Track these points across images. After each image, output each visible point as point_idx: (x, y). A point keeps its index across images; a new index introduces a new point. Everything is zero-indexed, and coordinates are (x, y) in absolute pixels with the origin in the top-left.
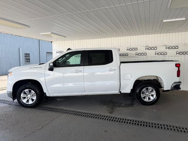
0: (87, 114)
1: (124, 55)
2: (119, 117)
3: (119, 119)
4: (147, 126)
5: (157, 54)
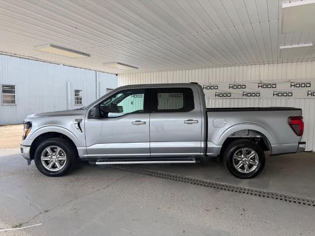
1: (225, 95)
2: (208, 181)
4: (244, 193)
5: (277, 95)
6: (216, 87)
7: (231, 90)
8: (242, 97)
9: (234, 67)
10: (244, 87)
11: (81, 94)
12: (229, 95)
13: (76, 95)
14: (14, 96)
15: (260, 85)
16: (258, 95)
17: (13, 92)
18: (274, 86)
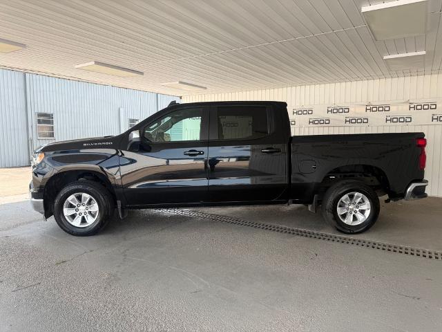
5: (390, 120)
6: (309, 112)
7: (330, 115)
8: (343, 124)
9: (334, 84)
10: (346, 110)
14: (53, 127)
15: (368, 108)
16: (365, 121)
17: (50, 122)
18: (387, 109)
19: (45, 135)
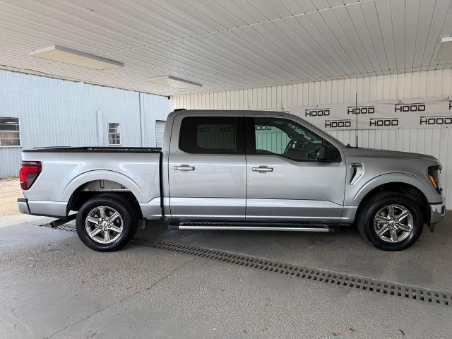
0: (251, 261)
2: (326, 270)
3: (326, 276)
4: (392, 293)
5: (426, 122)
6: (325, 113)
7: (352, 117)
8: (368, 127)
10: (371, 111)
11: (119, 130)
12: (348, 124)
13: (110, 131)
14: (18, 133)
15: (398, 107)
16: (395, 123)
17: (16, 128)
18: (422, 108)
19: (9, 143)
